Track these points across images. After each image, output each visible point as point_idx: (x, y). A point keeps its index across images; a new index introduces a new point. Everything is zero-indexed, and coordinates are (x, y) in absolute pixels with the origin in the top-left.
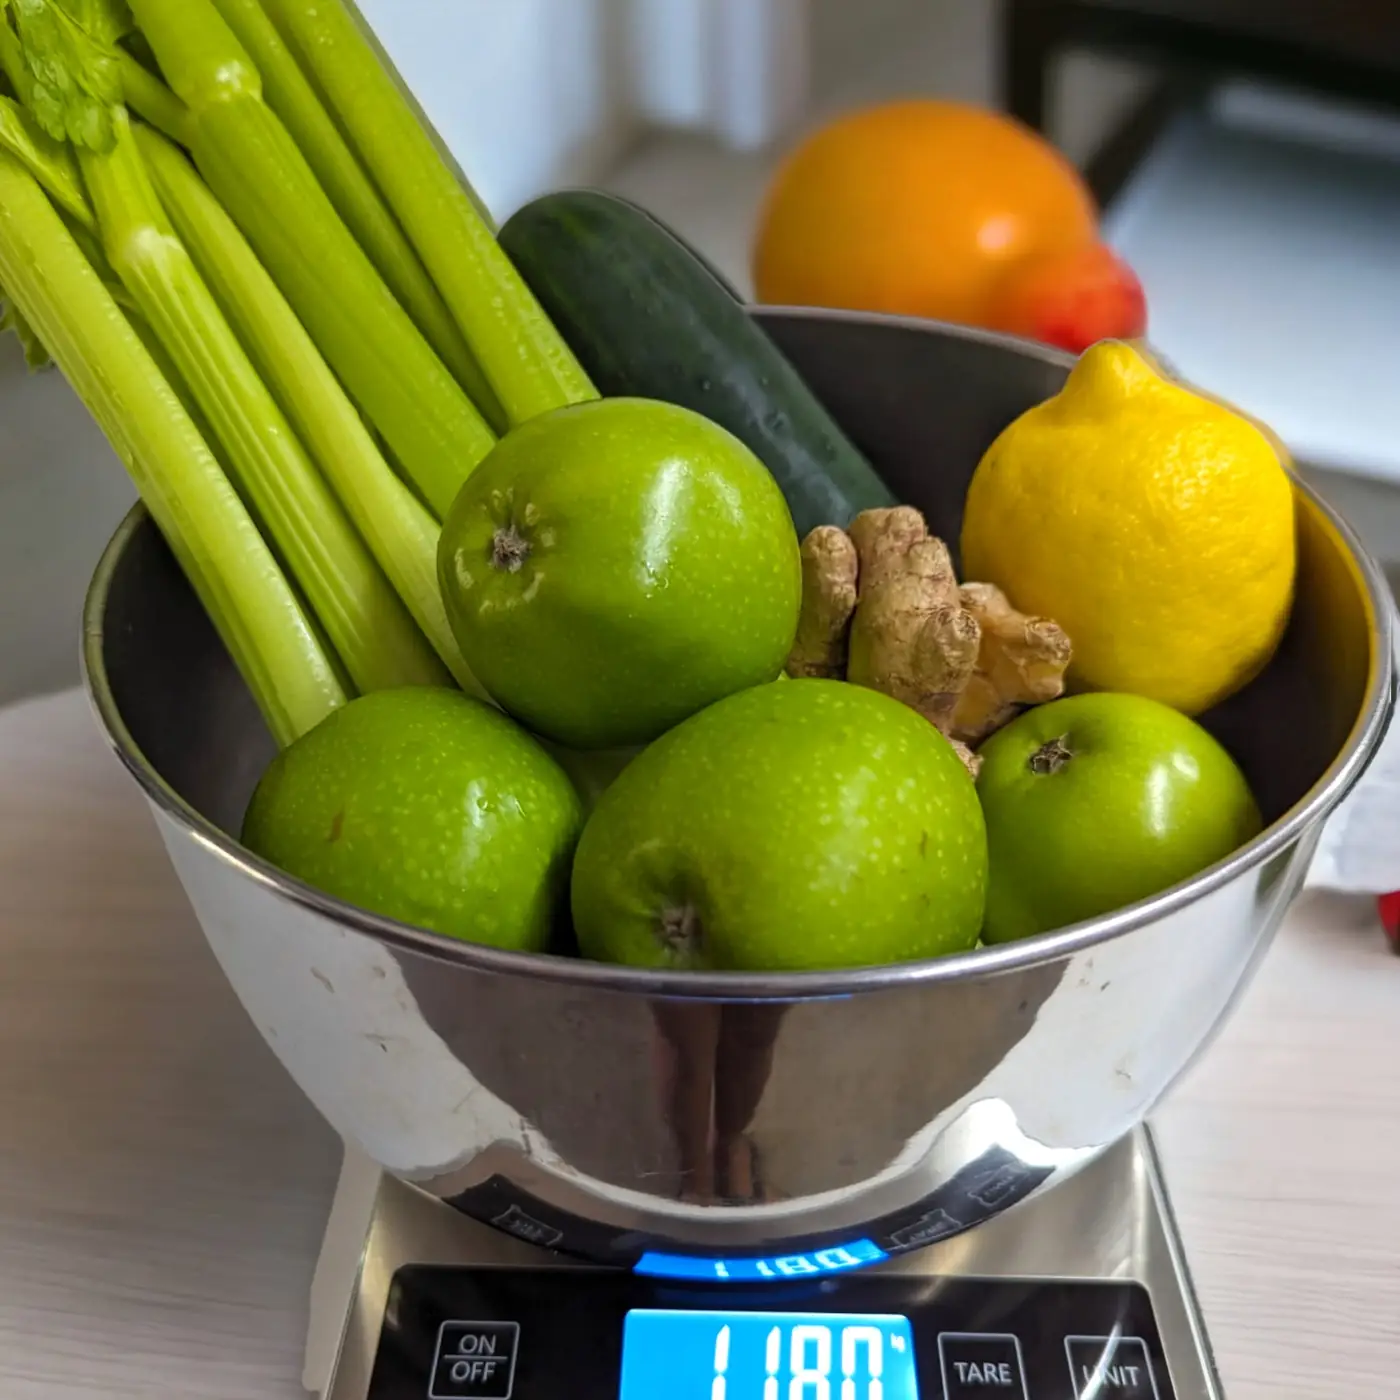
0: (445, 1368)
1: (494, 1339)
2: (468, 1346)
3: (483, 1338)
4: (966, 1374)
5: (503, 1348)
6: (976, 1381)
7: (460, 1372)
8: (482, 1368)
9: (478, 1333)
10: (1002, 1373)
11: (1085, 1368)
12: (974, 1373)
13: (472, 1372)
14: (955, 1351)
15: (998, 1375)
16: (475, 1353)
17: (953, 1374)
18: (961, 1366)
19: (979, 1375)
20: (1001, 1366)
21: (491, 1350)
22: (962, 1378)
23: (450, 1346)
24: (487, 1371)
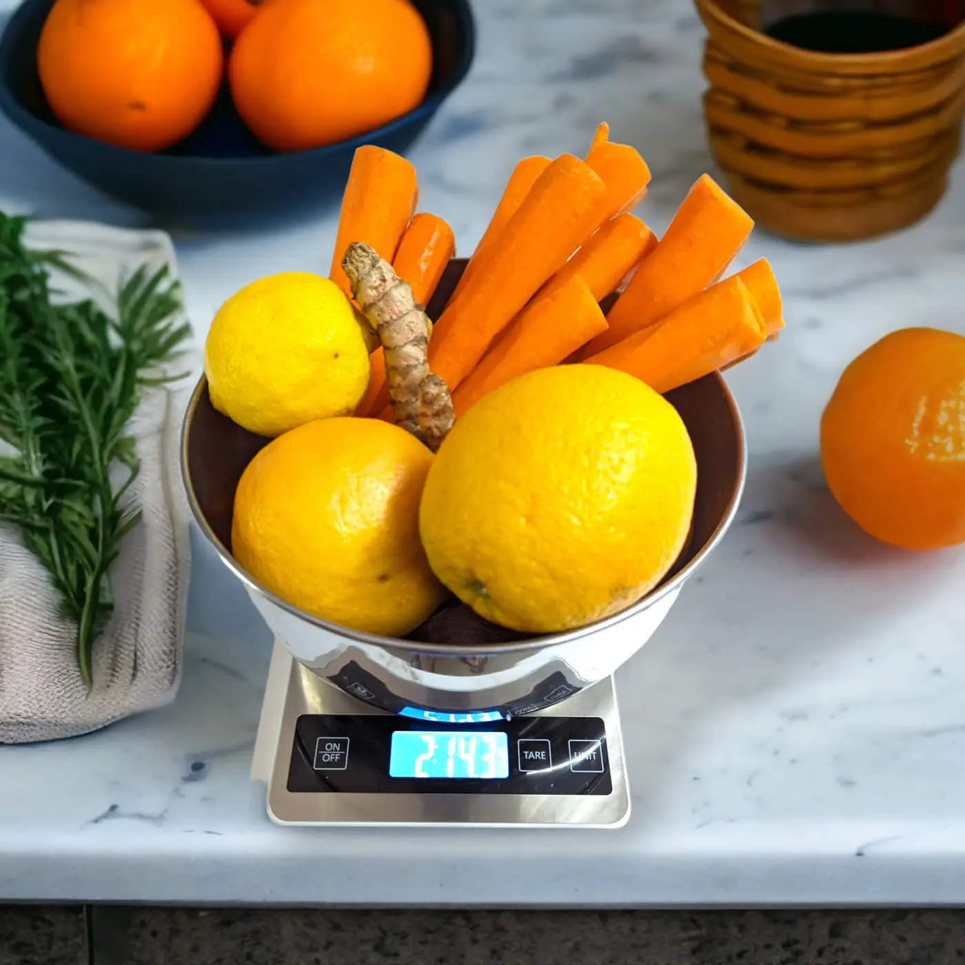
0: (320, 756)
1: (339, 745)
2: (329, 747)
3: (335, 744)
4: (528, 756)
5: (343, 748)
6: (532, 758)
7: (326, 758)
8: (335, 756)
9: (332, 741)
10: (542, 755)
11: (575, 753)
12: (531, 755)
13: (331, 758)
14: (525, 747)
15: (540, 756)
16: (332, 751)
17: (523, 755)
18: (526, 752)
19: (533, 756)
20: (543, 753)
21: (338, 749)
22: (526, 758)
23: (322, 748)
24: (337, 758)
